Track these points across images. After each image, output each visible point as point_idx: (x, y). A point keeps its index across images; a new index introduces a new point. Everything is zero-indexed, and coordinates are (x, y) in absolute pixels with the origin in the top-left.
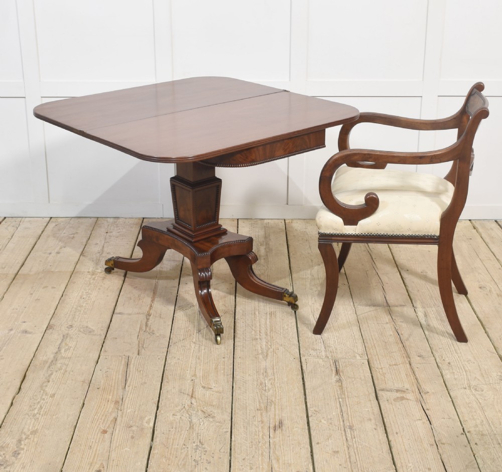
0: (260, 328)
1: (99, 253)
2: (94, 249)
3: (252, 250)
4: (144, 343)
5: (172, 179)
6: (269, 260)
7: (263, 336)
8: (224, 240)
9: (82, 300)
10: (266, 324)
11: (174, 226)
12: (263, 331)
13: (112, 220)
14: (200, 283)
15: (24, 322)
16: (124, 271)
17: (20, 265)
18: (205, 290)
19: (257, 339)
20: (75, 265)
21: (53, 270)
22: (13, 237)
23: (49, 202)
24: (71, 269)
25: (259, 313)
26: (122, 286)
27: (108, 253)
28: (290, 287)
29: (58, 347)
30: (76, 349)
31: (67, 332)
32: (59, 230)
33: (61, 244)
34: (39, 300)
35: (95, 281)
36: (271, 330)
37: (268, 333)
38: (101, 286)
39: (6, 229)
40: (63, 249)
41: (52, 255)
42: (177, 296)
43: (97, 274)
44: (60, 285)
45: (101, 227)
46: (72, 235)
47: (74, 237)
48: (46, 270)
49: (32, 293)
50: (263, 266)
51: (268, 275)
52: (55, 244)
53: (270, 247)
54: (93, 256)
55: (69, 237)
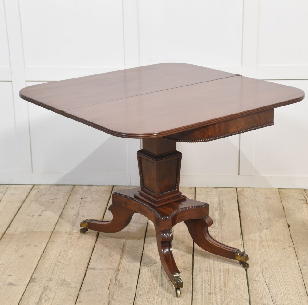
0: (215, 284)
1: (75, 216)
2: (71, 212)
3: (208, 214)
4: (113, 295)
5: (139, 152)
6: (223, 223)
7: (218, 290)
8: (183, 205)
9: (60, 257)
10: (220, 280)
11: (140, 193)
12: (217, 287)
13: (86, 187)
14: (162, 242)
15: (10, 276)
16: (96, 232)
17: (7, 226)
18: (167, 249)
19: (212, 293)
20: (54, 226)
21: (35, 230)
23: (32, 171)
24: (51, 229)
25: (214, 270)
26: (95, 245)
27: (83, 216)
28: (241, 247)
29: (39, 298)
30: (54, 299)
31: (47, 285)
32: (41, 196)
33: (42, 208)
34: (23, 256)
35: (71, 240)
36: (225, 286)
37: (222, 288)
38: (77, 245)
40: (44, 212)
41: (35, 217)
42: (142, 254)
43: (73, 234)
44: (41, 244)
45: (77, 193)
46: (52, 200)
47: (53, 202)
48: (29, 230)
49: (17, 250)
50: (218, 229)
51: (222, 237)
52: (37, 208)
53: (224, 212)
54: (70, 218)
55: (49, 202)
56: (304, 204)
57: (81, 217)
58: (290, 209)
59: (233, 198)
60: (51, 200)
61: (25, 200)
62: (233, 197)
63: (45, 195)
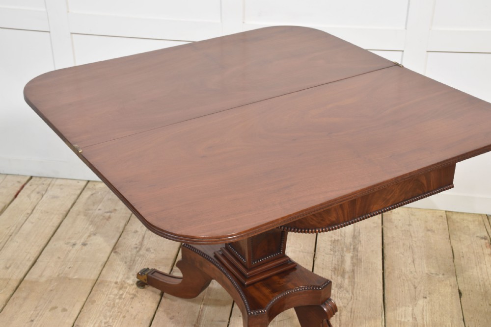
1: (136, 248)
2: (131, 240)
6: (356, 280)
11: (223, 252)
17: (30, 263)
20: (101, 269)
21: (70, 276)
22: (34, 211)
24: (94, 277)
26: (155, 313)
32: (94, 204)
33: (92, 229)
35: (121, 301)
38: (128, 311)
39: (29, 196)
40: (93, 237)
41: (76, 247)
43: (126, 288)
44: (74, 306)
46: (109, 214)
47: (109, 217)
48: (62, 275)
49: (33, 319)
50: (347, 291)
51: (353, 311)
52: (84, 228)
53: (359, 255)
54: (127, 253)
55: (104, 217)
56: (486, 247)
57: (145, 251)
58: (463, 257)
59: (375, 227)
60: (108, 212)
61: (69, 211)
62: (375, 225)
63: (101, 202)
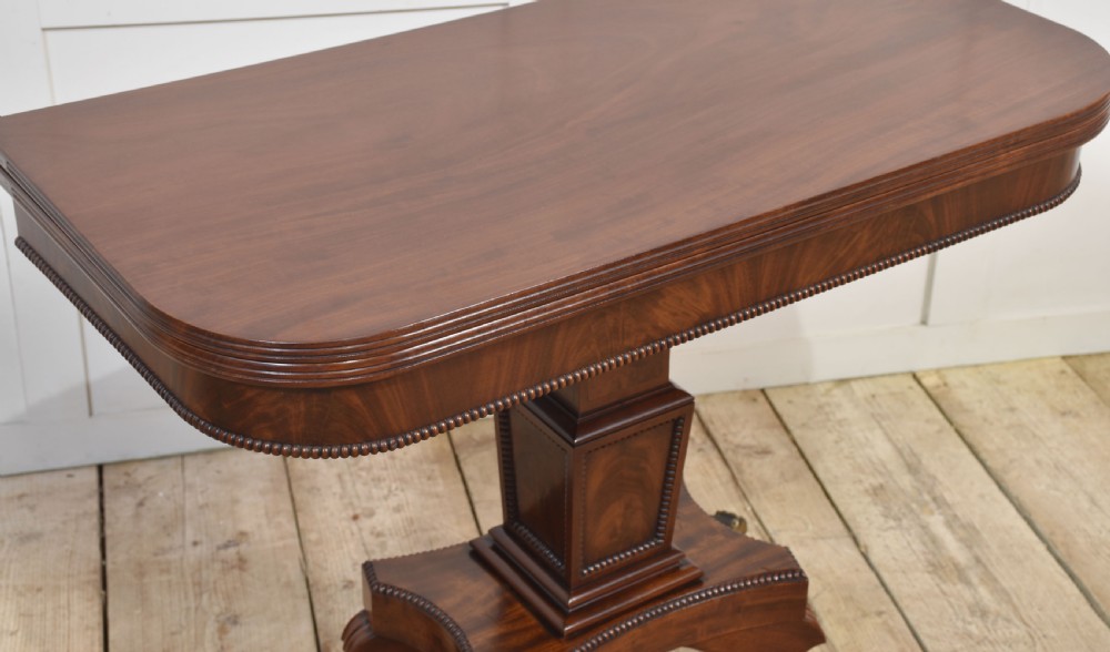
32: (167, 529)
45: (319, 490)
46: (232, 551)
52: (188, 609)
55: (223, 561)
59: (938, 432)
60: (226, 546)
61: (104, 570)
62: (935, 427)
63: (183, 521)
